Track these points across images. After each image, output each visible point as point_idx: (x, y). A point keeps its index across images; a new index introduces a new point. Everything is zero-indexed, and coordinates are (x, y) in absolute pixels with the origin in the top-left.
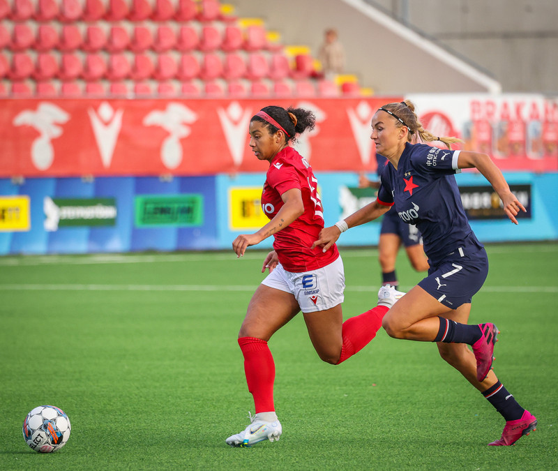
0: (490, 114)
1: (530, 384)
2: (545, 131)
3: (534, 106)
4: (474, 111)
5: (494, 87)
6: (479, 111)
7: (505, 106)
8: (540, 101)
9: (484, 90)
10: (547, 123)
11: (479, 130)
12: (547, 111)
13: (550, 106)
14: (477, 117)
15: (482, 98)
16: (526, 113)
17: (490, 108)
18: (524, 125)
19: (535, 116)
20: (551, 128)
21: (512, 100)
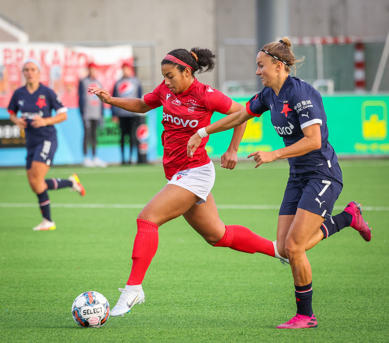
0: (19, 60)
1: (51, 284)
2: (65, 74)
3: (56, 53)
4: (6, 58)
5: (23, 37)
6: (10, 57)
7: (32, 53)
8: (60, 49)
9: (14, 39)
10: (66, 67)
11: (10, 73)
12: (66, 58)
13: (69, 53)
14: (8, 61)
15: (12, 46)
16: (49, 59)
17: (20, 55)
18: (48, 69)
19: (56, 62)
20: (70, 71)
21: (38, 48)
